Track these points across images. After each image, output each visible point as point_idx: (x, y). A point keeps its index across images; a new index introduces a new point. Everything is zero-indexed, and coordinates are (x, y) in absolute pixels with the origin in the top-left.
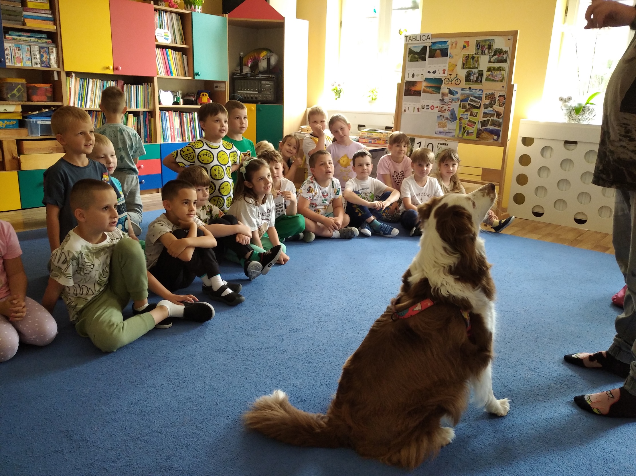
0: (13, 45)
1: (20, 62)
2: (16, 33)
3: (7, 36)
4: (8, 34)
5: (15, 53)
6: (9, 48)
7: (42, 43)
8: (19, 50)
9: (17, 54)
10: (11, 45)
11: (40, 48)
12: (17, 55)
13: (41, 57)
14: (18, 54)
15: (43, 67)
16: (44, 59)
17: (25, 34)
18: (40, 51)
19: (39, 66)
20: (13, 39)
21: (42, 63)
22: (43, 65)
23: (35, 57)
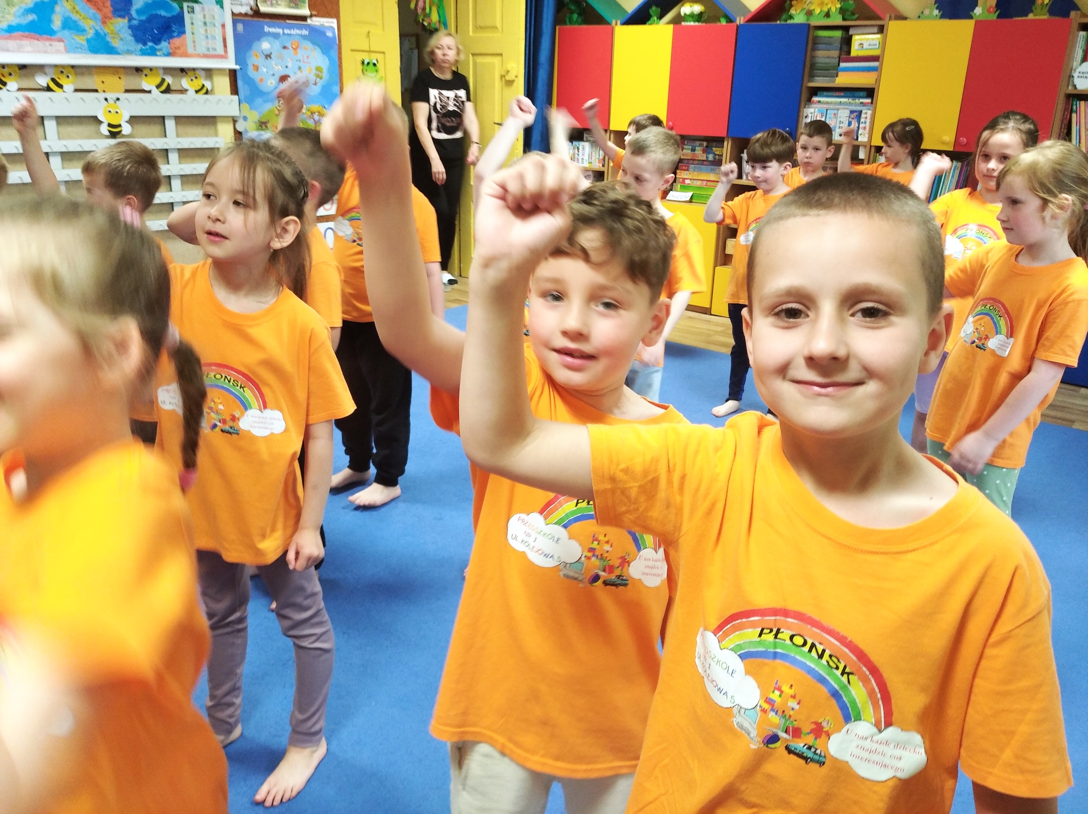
0: (816, 110)
2: (825, 93)
3: (815, 99)
4: (816, 95)
7: (856, 105)
10: (812, 110)
17: (837, 94)
18: (850, 117)
20: (819, 102)
23: (841, 125)
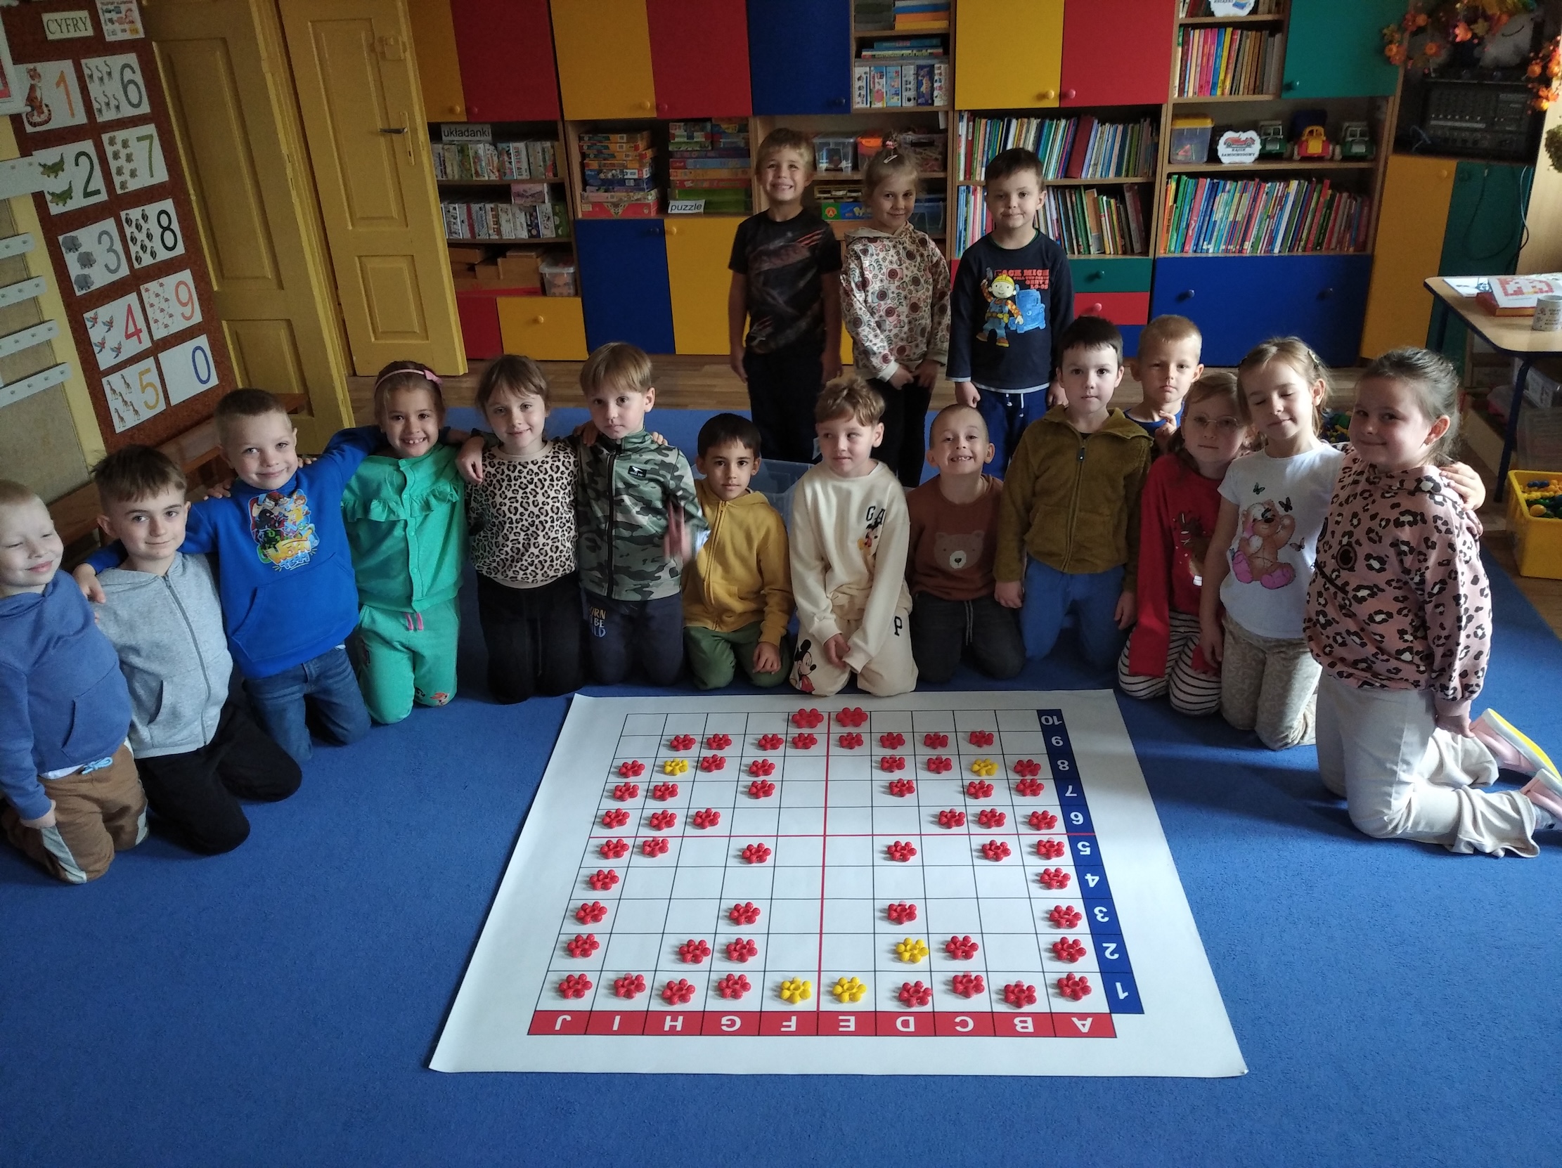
0: (872, 68)
1: (881, 99)
2: (880, 45)
3: (867, 53)
4: (867, 48)
5: (874, 83)
6: (864, 76)
8: (881, 77)
9: (877, 85)
10: (864, 69)
11: (919, 68)
12: (877, 87)
13: (919, 84)
14: (881, 84)
15: (919, 104)
16: (923, 89)
18: (917, 74)
19: (911, 104)
20: (875, 56)
21: (919, 98)
22: (920, 101)
23: (908, 86)
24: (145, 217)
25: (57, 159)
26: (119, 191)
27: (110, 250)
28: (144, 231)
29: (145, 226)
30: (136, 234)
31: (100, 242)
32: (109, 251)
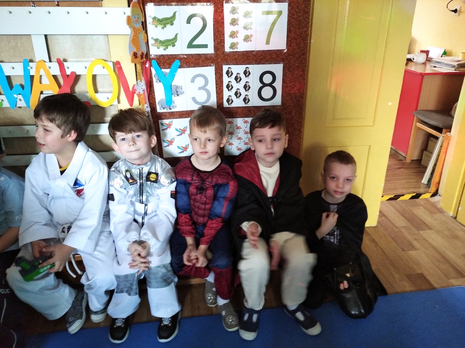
24: (247, 73)
25: (170, 15)
26: (227, 49)
27: (203, 88)
28: (243, 83)
29: (244, 79)
30: (234, 83)
31: (193, 81)
32: (200, 89)
